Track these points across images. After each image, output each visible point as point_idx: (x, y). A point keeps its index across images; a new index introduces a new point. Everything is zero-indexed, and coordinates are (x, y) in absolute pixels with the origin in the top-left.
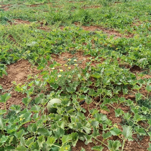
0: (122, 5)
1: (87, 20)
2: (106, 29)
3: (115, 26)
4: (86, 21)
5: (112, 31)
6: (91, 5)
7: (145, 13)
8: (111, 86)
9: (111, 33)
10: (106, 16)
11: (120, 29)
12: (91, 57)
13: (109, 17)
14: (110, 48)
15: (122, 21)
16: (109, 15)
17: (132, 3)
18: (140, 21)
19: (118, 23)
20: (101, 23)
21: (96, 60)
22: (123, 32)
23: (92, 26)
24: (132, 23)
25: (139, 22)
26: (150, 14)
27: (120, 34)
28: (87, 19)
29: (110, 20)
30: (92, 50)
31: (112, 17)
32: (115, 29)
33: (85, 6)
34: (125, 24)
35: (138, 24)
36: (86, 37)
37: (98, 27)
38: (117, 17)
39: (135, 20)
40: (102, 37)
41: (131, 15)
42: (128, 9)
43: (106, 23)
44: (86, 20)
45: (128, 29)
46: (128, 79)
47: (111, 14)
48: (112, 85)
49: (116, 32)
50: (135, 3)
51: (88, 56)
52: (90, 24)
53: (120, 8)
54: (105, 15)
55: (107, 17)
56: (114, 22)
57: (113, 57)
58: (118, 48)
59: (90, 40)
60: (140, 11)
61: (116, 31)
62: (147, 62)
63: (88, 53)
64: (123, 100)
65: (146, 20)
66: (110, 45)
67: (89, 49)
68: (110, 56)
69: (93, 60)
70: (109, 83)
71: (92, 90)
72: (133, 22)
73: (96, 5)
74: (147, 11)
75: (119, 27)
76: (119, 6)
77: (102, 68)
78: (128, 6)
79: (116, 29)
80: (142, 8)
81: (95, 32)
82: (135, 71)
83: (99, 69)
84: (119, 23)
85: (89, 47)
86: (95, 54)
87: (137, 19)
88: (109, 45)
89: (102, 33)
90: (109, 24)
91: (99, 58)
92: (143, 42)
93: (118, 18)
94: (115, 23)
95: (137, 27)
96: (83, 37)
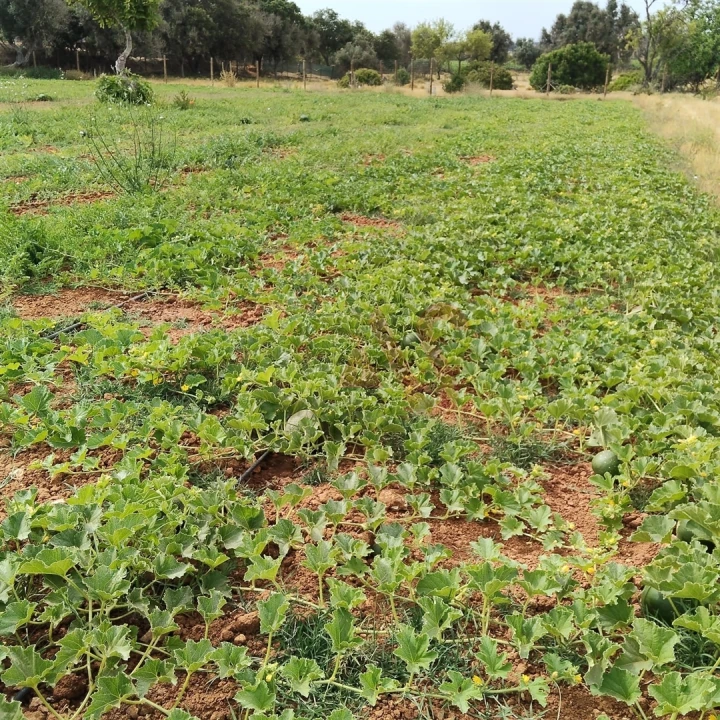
0: (212, 180)
1: (42, 265)
2: (140, 299)
3: (181, 278)
4: (37, 268)
5: (171, 302)
6: (66, 188)
7: (311, 205)
8: (135, 600)
9: (168, 313)
10: (138, 236)
11: (205, 288)
12: (51, 458)
13: (150, 241)
14: (150, 391)
15: (210, 256)
16: (148, 230)
17: (256, 171)
18: (294, 244)
19: (192, 265)
20: (113, 272)
21: (76, 465)
22: (215, 302)
23: (70, 288)
24: (256, 258)
25: (287, 247)
26: (332, 207)
27: (206, 313)
28: (36, 262)
29: (157, 252)
30: (56, 415)
31: (165, 238)
32: (182, 295)
33: (34, 196)
34: (227, 266)
35: (286, 258)
36: (29, 353)
37: (100, 291)
38: (187, 238)
39: (270, 242)
40: (109, 343)
41: (254, 223)
42: (241, 196)
43: (138, 269)
44: (30, 265)
45: (238, 287)
46: (227, 534)
47: (162, 227)
48: (142, 589)
49: (191, 305)
50: (267, 170)
51: (35, 451)
52: (61, 285)
53: (203, 193)
54: (133, 234)
55: (142, 240)
56: (176, 263)
57: (159, 433)
58: (189, 382)
59: (51, 367)
60: (288, 202)
61: (189, 299)
62: (317, 425)
63: (36, 434)
64: (198, 654)
65: (317, 237)
66: (148, 378)
67: (42, 413)
68: (144, 434)
69: (63, 468)
70: (122, 586)
71: (28, 653)
72: (260, 254)
73: (92, 188)
74: (317, 197)
75: (198, 280)
76: (202, 188)
77: (94, 507)
78: (240, 183)
79: (185, 294)
80: (299, 186)
81: (82, 320)
82: (275, 479)
83: (72, 521)
84: (198, 263)
85: (42, 405)
86: (68, 438)
87: (280, 235)
88: (144, 377)
89: (121, 319)
90: (153, 274)
91: (92, 453)
92: (298, 339)
93: (192, 239)
94: (178, 267)
95: (277, 274)
96: (13, 357)
